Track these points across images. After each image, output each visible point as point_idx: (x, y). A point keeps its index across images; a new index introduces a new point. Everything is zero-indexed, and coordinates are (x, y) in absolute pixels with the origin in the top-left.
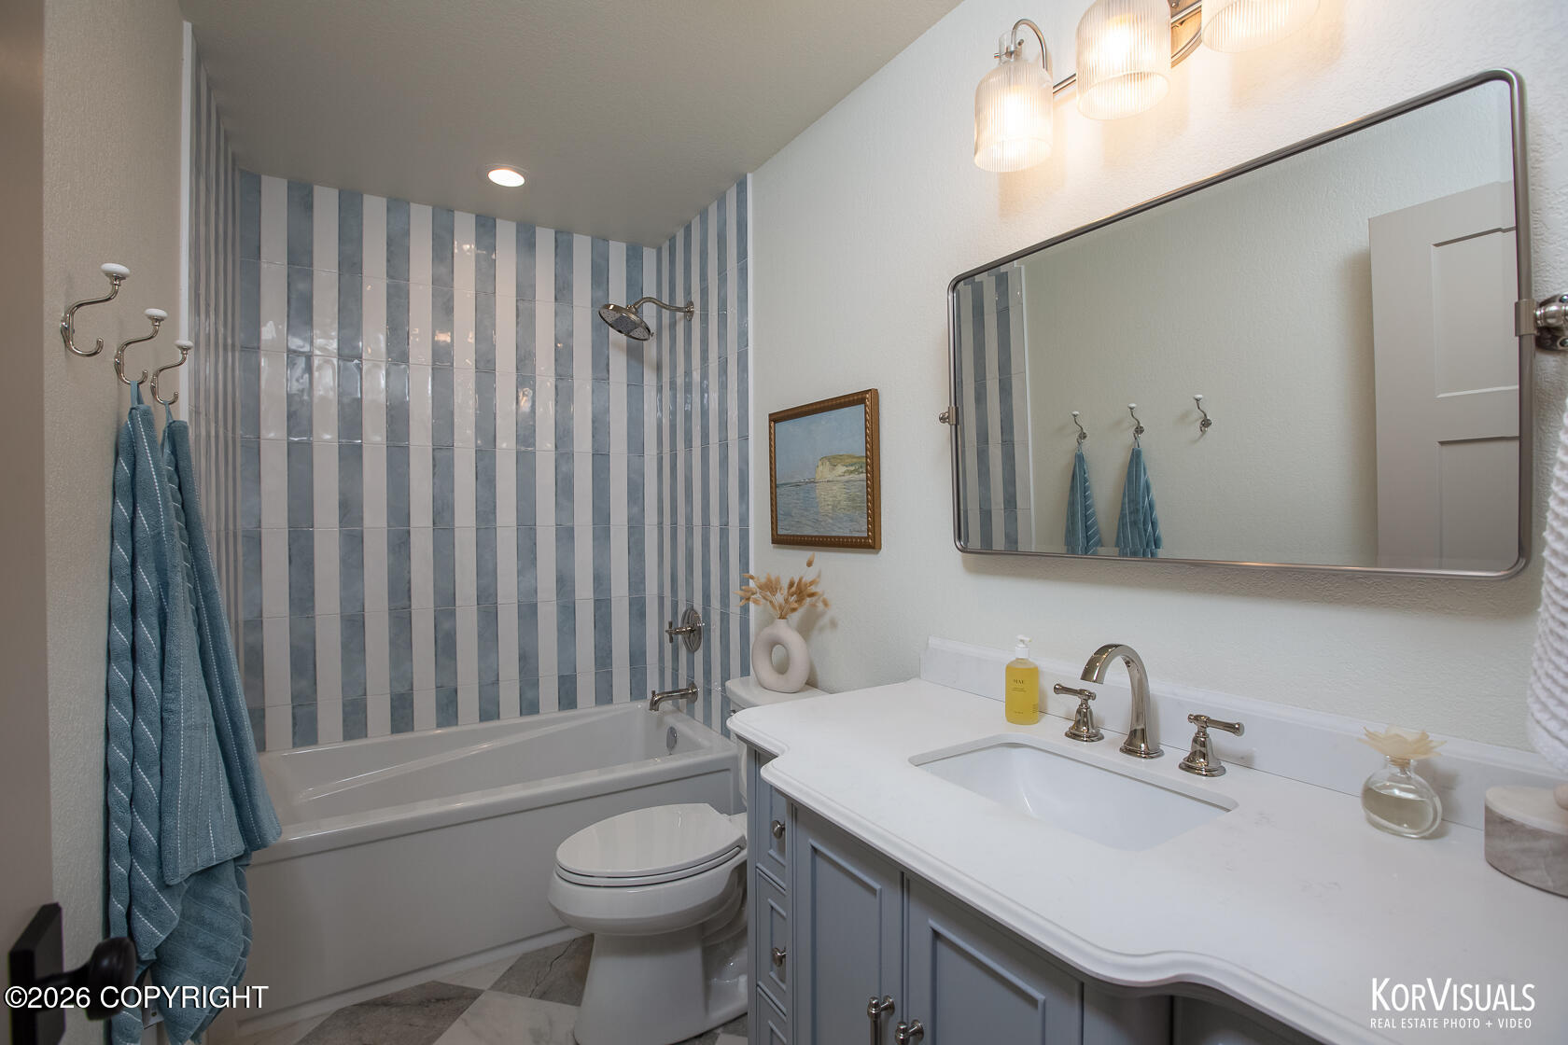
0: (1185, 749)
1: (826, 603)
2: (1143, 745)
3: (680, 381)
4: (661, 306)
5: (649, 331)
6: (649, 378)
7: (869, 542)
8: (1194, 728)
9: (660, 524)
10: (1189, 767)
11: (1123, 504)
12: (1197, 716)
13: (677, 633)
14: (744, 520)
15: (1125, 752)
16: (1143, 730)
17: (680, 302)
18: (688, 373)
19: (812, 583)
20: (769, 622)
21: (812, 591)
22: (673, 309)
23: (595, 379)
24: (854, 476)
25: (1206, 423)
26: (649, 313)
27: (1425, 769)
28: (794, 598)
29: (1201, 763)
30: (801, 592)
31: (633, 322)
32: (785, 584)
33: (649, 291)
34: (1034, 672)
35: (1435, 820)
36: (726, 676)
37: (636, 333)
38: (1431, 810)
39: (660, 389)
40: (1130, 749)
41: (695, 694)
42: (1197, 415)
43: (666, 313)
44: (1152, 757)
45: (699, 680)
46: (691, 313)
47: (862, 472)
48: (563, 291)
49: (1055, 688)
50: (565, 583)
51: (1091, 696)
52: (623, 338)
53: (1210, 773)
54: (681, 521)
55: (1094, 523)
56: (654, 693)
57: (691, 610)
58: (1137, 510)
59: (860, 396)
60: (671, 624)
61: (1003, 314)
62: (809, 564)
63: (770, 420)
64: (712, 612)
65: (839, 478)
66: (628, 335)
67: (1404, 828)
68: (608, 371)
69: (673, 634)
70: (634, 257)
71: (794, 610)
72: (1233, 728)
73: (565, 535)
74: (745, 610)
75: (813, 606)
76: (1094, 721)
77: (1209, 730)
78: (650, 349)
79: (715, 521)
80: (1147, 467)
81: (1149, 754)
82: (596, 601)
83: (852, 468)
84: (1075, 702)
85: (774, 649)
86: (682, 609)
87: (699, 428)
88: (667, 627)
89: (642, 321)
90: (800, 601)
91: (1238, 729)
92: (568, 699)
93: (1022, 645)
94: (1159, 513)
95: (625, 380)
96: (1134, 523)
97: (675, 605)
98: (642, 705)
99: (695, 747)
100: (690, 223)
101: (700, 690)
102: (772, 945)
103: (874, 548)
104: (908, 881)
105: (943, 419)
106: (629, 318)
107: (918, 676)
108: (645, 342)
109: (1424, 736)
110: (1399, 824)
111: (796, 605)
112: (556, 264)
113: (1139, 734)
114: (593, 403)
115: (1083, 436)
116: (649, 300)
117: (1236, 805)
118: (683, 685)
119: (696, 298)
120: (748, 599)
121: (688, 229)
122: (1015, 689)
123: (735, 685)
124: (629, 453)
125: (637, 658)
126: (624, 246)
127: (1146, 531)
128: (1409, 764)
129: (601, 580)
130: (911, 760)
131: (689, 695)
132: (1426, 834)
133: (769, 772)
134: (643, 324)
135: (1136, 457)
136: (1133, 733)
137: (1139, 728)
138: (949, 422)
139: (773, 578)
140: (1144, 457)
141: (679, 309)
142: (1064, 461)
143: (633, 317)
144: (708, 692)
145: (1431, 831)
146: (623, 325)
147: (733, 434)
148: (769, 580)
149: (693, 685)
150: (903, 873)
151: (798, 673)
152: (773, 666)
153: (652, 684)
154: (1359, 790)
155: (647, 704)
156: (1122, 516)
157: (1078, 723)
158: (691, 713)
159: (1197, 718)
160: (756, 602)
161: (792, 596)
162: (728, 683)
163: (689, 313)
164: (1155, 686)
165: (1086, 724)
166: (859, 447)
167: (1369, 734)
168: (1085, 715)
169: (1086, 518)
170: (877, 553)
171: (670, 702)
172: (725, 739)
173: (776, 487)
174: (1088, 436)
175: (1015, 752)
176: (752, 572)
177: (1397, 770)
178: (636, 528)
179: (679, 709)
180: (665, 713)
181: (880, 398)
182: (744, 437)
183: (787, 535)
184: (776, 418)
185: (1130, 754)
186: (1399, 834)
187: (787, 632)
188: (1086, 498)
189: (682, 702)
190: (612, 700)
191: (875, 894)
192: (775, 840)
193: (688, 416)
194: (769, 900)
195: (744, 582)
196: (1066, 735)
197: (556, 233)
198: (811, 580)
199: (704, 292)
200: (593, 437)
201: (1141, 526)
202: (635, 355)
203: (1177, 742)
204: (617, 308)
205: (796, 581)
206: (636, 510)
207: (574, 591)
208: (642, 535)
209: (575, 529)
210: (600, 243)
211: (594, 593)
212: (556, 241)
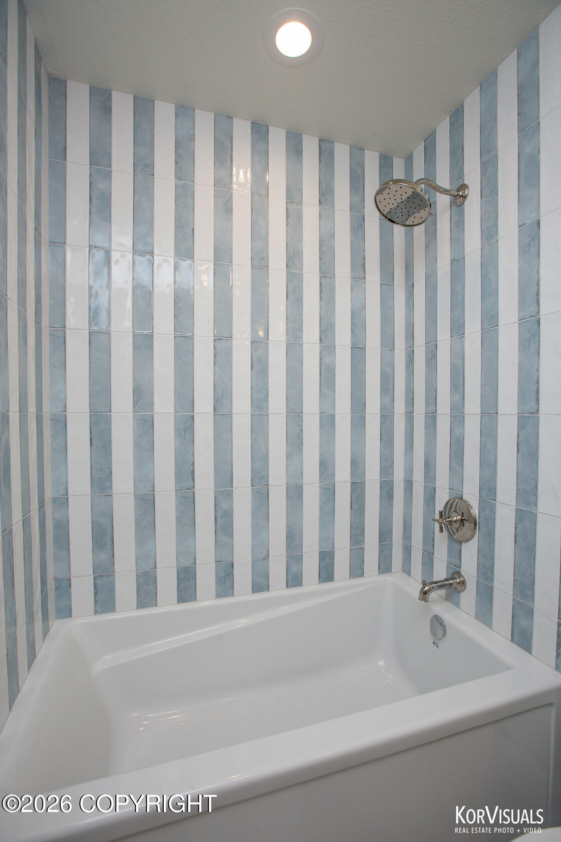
6: (399, 278)
23: (354, 278)
48: (326, 196)
50: (326, 467)
57: (459, 498)
68: (364, 269)
70: (385, 166)
73: (328, 422)
82: (353, 484)
92: (326, 574)
95: (378, 279)
112: (320, 169)
124: (382, 347)
125: (385, 536)
126: (377, 155)
129: (357, 465)
163: (462, 197)
178: (387, 417)
180: (432, 602)
190: (363, 573)
197: (320, 141)
200: (352, 331)
206: (388, 399)
207: (334, 474)
208: (392, 422)
209: (336, 417)
210: (357, 151)
211: (351, 476)
212: (320, 148)
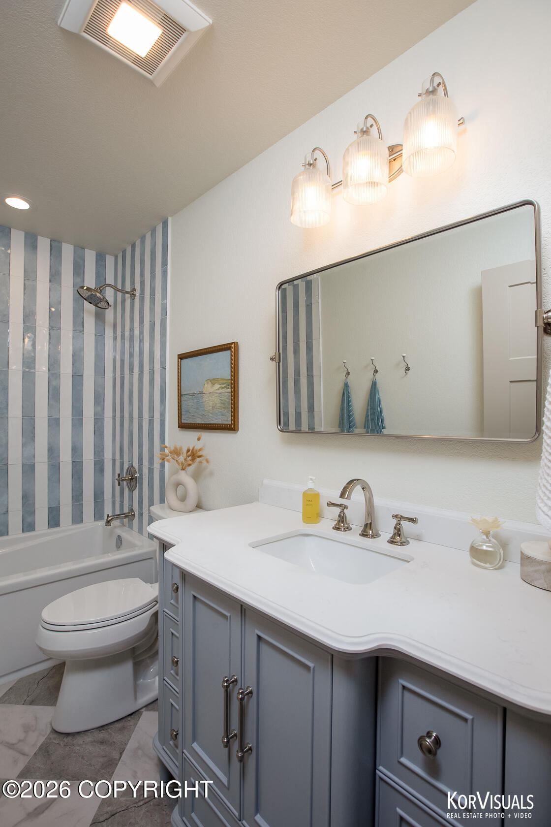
0: (391, 532)
1: (207, 461)
2: (371, 532)
3: (127, 334)
4: (116, 290)
5: (108, 304)
6: (109, 332)
7: (231, 427)
8: (395, 521)
9: (114, 417)
10: (392, 541)
11: (368, 409)
12: (397, 515)
13: (123, 480)
14: (163, 414)
15: (362, 536)
16: (371, 523)
17: (128, 288)
18: (132, 330)
19: (200, 450)
20: (176, 472)
21: (200, 454)
22: (124, 292)
23: (75, 331)
24: (225, 390)
25: (408, 369)
26: (109, 294)
27: (496, 537)
28: (190, 458)
29: (398, 539)
30: (194, 455)
31: (99, 298)
32: (185, 450)
33: (110, 280)
34: (317, 495)
35: (500, 560)
36: (151, 503)
37: (100, 305)
38: (499, 555)
39: (115, 338)
40: (364, 534)
41: (133, 515)
42: (403, 365)
43: (119, 294)
44: (375, 538)
45: (136, 507)
46: (134, 295)
47: (229, 388)
48: (55, 276)
49: (328, 504)
50: (53, 452)
51: (346, 507)
52: (92, 307)
53: (402, 544)
54: (126, 415)
55: (353, 420)
56: (108, 515)
57: (131, 466)
58: (374, 413)
59: (228, 346)
60: (119, 475)
61: (309, 307)
62: (199, 439)
63: (178, 358)
64: (144, 467)
65: (216, 391)
66: (96, 305)
67: (488, 565)
68: (83, 326)
69: (120, 480)
70: (101, 260)
71: (189, 465)
72: (412, 520)
73: (54, 423)
74: (162, 466)
75: (200, 462)
76: (348, 521)
77: (402, 522)
78: (109, 314)
79: (146, 415)
80: (379, 390)
81: (373, 536)
82: (73, 462)
83: (223, 386)
84: (337, 510)
85: (178, 488)
86: (126, 466)
87: (138, 362)
88: (117, 477)
89: (104, 298)
90: (193, 460)
91: (415, 521)
92: (54, 520)
93: (311, 481)
94: (385, 414)
95: (94, 332)
96: (373, 420)
97: (122, 464)
98: (102, 523)
99: (133, 546)
100: (135, 243)
101: (136, 513)
102: (172, 653)
103: (234, 430)
104: (245, 609)
105: (272, 359)
106: (96, 295)
107: (257, 500)
108: (106, 310)
109: (496, 520)
110: (485, 564)
111: (190, 462)
112: (51, 259)
113: (369, 525)
114: (73, 345)
115: (348, 374)
116: (109, 285)
117: (413, 559)
118: (126, 510)
119: (137, 286)
120: (164, 459)
121: (133, 246)
122: (307, 505)
123: (156, 509)
124: (95, 375)
125: (99, 496)
126: (94, 253)
127: (378, 424)
128: (489, 533)
129: (76, 450)
130: (250, 545)
131: (130, 516)
132: (496, 567)
133: (169, 555)
134: (105, 300)
135: (374, 385)
136: (366, 525)
137: (369, 522)
138: (275, 361)
139: (178, 447)
140: (378, 385)
141: (127, 292)
142: (338, 387)
143: (98, 295)
144: (141, 514)
145: (498, 566)
146: (92, 300)
147: (157, 366)
148: (176, 448)
149: (132, 510)
150: (242, 606)
151: (192, 501)
152: (178, 498)
153: (108, 510)
154: (468, 548)
155: (103, 522)
156: (367, 416)
157: (339, 521)
158: (131, 527)
159: (396, 516)
160: (168, 461)
161: (188, 457)
162: (151, 508)
163: (133, 295)
164: (377, 501)
165: (343, 522)
166: (227, 374)
167: (473, 520)
168: (343, 518)
169: (349, 416)
170: (236, 433)
171: (119, 520)
172: (150, 540)
173: (181, 396)
174: (351, 373)
175: (306, 538)
176: (167, 444)
177: (484, 537)
178: (99, 420)
179: (123, 525)
180: (115, 527)
181: (240, 348)
182: (163, 367)
183: (187, 423)
184: (182, 357)
185: (364, 537)
186: (485, 568)
187: (185, 477)
188: (349, 406)
189: (126, 520)
190: (82, 521)
191: (227, 619)
192: (174, 594)
193: (131, 355)
194: (171, 629)
195: (163, 449)
196: (333, 528)
197: (51, 241)
198: (199, 448)
199: (142, 283)
200: (73, 364)
201: (376, 421)
202: (100, 318)
203: (386, 529)
204: (88, 289)
205: (191, 448)
206: (99, 408)
207: (59, 456)
208: (103, 423)
209: (61, 419)
210: (79, 249)
211: (72, 457)
212: (51, 246)
